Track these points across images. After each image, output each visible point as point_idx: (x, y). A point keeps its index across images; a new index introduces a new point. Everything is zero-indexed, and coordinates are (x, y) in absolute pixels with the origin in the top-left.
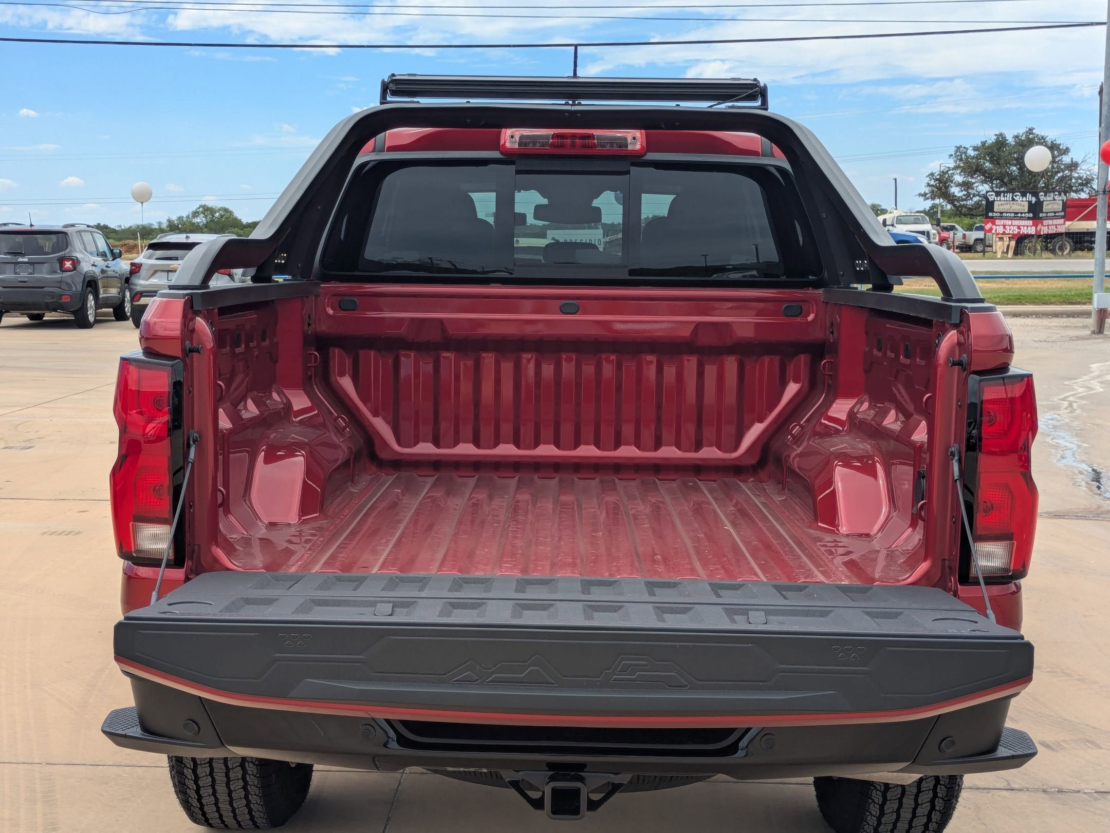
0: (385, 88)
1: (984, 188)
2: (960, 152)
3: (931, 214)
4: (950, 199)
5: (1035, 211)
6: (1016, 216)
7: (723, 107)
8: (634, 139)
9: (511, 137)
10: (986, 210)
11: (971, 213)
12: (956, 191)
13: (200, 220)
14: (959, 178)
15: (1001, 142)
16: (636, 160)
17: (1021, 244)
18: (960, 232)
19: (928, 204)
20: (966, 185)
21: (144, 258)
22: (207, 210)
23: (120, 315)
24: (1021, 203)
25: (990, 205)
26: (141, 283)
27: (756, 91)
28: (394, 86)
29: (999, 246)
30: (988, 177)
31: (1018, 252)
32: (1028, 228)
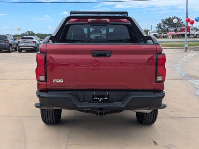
0: (70, 13)
1: (167, 27)
2: (162, 20)
3: (158, 31)
4: (161, 28)
5: (176, 30)
6: (172, 31)
7: (121, 15)
8: (108, 20)
9: (89, 20)
10: (167, 30)
11: (165, 31)
12: (162, 27)
13: (27, 33)
14: (162, 25)
15: (170, 18)
16: (108, 23)
17: (173, 36)
18: (163, 34)
19: (157, 30)
20: (164, 26)
21: (20, 40)
22: (28, 32)
23: (16, 50)
24: (173, 29)
25: (168, 29)
26: (20, 44)
27: (126, 13)
28: (72, 13)
29: (169, 37)
30: (167, 25)
31: (173, 38)
32: (174, 33)
